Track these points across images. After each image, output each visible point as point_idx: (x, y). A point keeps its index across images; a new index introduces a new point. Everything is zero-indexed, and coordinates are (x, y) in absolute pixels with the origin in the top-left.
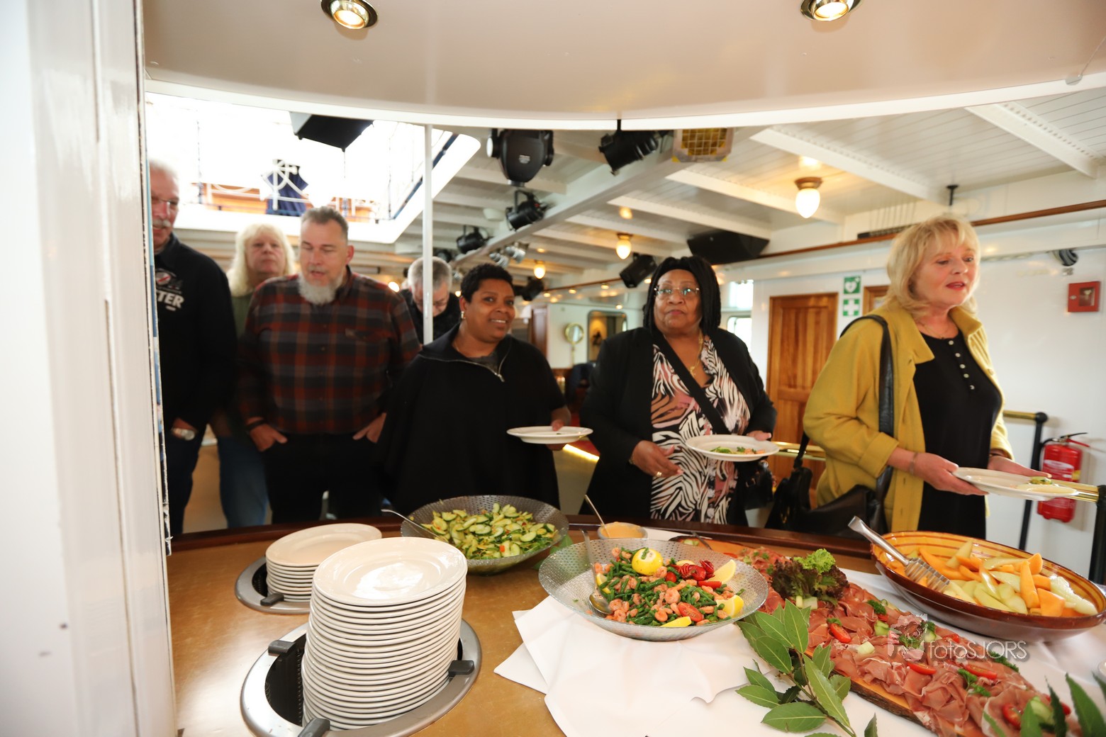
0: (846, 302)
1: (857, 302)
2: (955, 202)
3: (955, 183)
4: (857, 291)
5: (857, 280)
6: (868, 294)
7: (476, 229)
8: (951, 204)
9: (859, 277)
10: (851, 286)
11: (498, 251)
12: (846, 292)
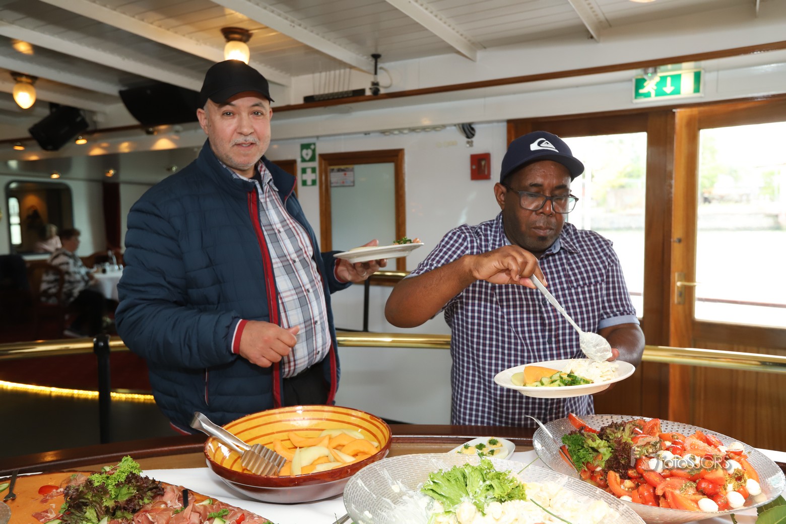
0: (304, 171)
1: (314, 170)
2: (379, 71)
3: (379, 52)
4: (312, 159)
5: (312, 147)
6: (323, 162)
8: (376, 73)
9: (314, 144)
10: (307, 154)
12: (304, 160)
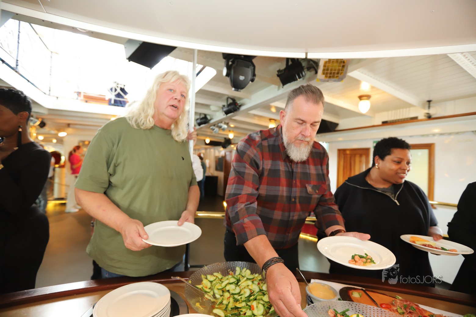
2: (431, 107)
3: (430, 99)
7: (205, 115)
11: (214, 125)
